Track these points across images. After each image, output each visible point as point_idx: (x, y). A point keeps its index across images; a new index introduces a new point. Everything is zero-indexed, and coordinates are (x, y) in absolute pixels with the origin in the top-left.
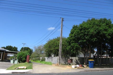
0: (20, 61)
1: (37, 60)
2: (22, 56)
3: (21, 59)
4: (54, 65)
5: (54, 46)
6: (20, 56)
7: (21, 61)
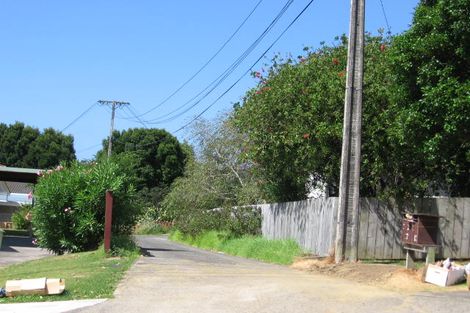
0: (63, 242)
1: (208, 228)
2: (70, 203)
3: (68, 221)
4: (307, 263)
5: (306, 109)
6: (61, 204)
7: (67, 238)
